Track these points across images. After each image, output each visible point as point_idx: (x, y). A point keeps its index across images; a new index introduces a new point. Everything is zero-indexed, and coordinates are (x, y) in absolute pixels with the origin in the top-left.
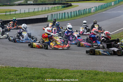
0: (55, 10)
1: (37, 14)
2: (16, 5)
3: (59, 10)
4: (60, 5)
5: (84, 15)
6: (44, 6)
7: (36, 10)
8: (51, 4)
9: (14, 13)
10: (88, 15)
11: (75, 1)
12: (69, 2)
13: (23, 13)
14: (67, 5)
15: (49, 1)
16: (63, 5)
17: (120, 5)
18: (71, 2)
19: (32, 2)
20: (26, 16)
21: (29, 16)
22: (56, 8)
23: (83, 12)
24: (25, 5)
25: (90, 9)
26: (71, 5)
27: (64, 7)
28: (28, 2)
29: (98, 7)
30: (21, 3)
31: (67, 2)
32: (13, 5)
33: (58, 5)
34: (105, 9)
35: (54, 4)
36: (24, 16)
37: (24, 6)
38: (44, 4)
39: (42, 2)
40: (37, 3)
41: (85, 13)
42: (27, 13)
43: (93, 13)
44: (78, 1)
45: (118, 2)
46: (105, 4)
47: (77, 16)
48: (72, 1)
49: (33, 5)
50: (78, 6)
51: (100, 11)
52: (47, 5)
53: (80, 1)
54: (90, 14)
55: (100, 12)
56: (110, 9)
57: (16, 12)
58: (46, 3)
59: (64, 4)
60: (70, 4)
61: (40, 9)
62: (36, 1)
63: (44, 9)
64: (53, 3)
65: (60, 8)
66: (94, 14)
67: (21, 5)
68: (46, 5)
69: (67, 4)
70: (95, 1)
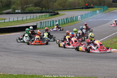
0: (43, 18)
1: (26, 22)
2: (5, 14)
3: (47, 18)
4: (47, 14)
5: (72, 23)
6: (32, 15)
7: (25, 18)
8: (38, 13)
9: (3, 21)
10: (75, 23)
11: (61, 10)
12: (55, 10)
13: (12, 22)
14: (54, 14)
15: (36, 10)
16: (50, 14)
18: (57, 10)
19: (20, 11)
20: (16, 24)
21: (18, 24)
22: (44, 17)
23: (70, 20)
24: (14, 14)
25: (77, 17)
26: (58, 14)
27: (51, 15)
28: (16, 11)
29: (84, 16)
30: (9, 12)
31: (54, 10)
32: (1, 14)
33: (46, 14)
35: (41, 13)
36: (13, 24)
37: (12, 14)
38: (32, 12)
39: (30, 11)
40: (25, 12)
41: (72, 21)
42: (16, 21)
44: (65, 10)
45: (103, 10)
46: (90, 12)
47: (64, 23)
48: (59, 10)
49: (21, 13)
50: (65, 14)
51: (87, 19)
52: (35, 13)
53: (66, 10)
57: (6, 21)
58: (33, 11)
59: (51, 12)
60: (56, 13)
61: (28, 18)
62: (24, 10)
63: (32, 17)
64: (40, 11)
65: (48, 16)
67: (10, 14)
68: (33, 13)
69: (54, 12)
70: (81, 10)
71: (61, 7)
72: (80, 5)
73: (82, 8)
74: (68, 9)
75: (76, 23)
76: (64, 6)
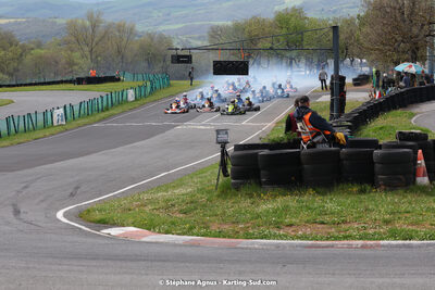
5: (27, 135)
10: (39, 134)
17: (155, 101)
25: (49, 114)
29: (76, 108)
34: (102, 115)
41: (31, 127)
43: (58, 130)
44: (14, 86)
45: (149, 89)
46: (102, 97)
47: (1, 136)
50: (12, 102)
51: (86, 120)
54: (47, 132)
55: (85, 125)
56: (119, 114)
66: (62, 132)
70: (72, 86)
71: (6, 77)
72: (76, 67)
73: (79, 81)
74: (26, 85)
75: (41, 135)
76: (16, 70)
